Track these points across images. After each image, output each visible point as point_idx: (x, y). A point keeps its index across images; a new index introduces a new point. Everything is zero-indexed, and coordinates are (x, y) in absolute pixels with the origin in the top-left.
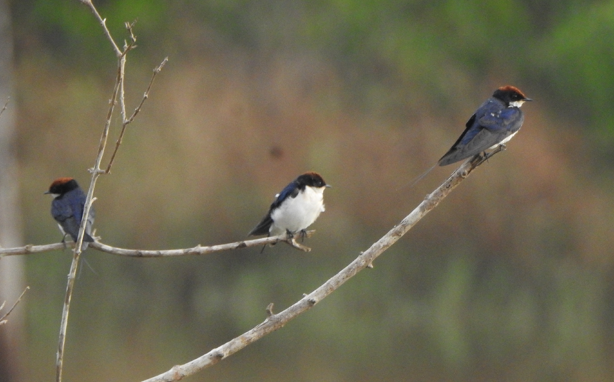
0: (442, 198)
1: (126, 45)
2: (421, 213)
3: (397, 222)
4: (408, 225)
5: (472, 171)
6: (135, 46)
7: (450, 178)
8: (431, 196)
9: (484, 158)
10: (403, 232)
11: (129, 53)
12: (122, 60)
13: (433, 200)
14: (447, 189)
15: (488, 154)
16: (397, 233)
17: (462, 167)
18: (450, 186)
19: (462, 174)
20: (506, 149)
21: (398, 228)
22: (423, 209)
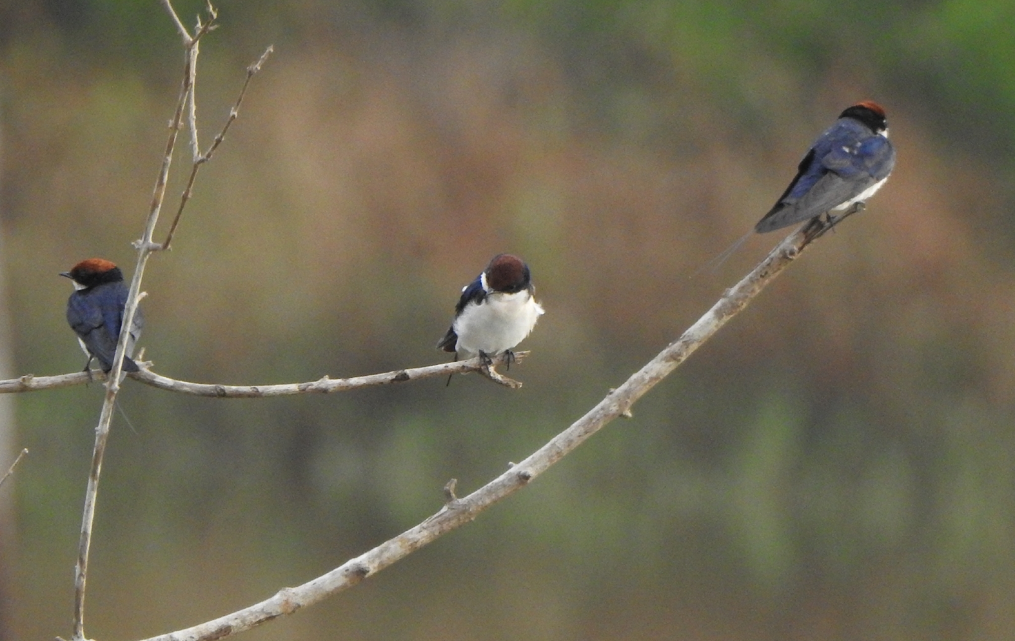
0: (753, 296)
1: (199, 25)
2: (715, 322)
3: (674, 338)
4: (692, 343)
5: (806, 248)
6: (216, 26)
7: (768, 259)
8: (733, 291)
9: (827, 224)
10: (685, 354)
11: (205, 38)
12: (192, 51)
13: (737, 299)
14: (761, 279)
15: (833, 218)
16: (674, 357)
17: (789, 240)
18: (766, 273)
19: (788, 252)
20: (865, 209)
21: (675, 347)
22: (719, 314)
